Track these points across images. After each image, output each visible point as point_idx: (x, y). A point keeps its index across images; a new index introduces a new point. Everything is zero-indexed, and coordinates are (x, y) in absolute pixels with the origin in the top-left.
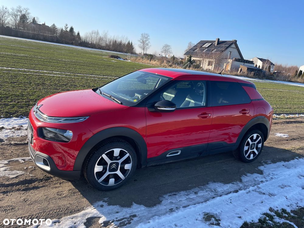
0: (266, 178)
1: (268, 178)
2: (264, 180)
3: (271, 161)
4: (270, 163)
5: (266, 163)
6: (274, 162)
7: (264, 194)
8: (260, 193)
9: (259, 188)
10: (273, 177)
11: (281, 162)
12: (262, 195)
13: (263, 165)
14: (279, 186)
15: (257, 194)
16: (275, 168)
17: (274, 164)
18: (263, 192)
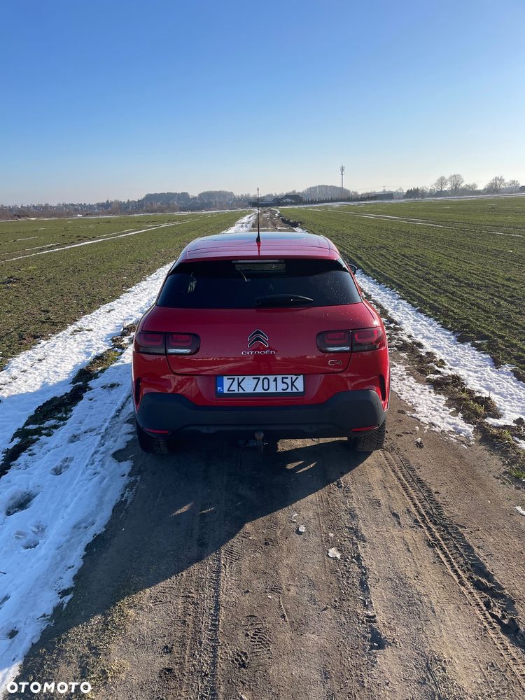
0: (101, 454)
1: (98, 457)
2: (102, 449)
3: (126, 500)
4: (122, 495)
5: (129, 486)
6: (119, 508)
7: (85, 432)
8: (92, 430)
9: (97, 434)
10: (93, 467)
11: (105, 526)
12: (87, 428)
13: (130, 475)
14: (71, 460)
15: (93, 426)
16: (105, 491)
17: (114, 503)
18: (89, 434)
